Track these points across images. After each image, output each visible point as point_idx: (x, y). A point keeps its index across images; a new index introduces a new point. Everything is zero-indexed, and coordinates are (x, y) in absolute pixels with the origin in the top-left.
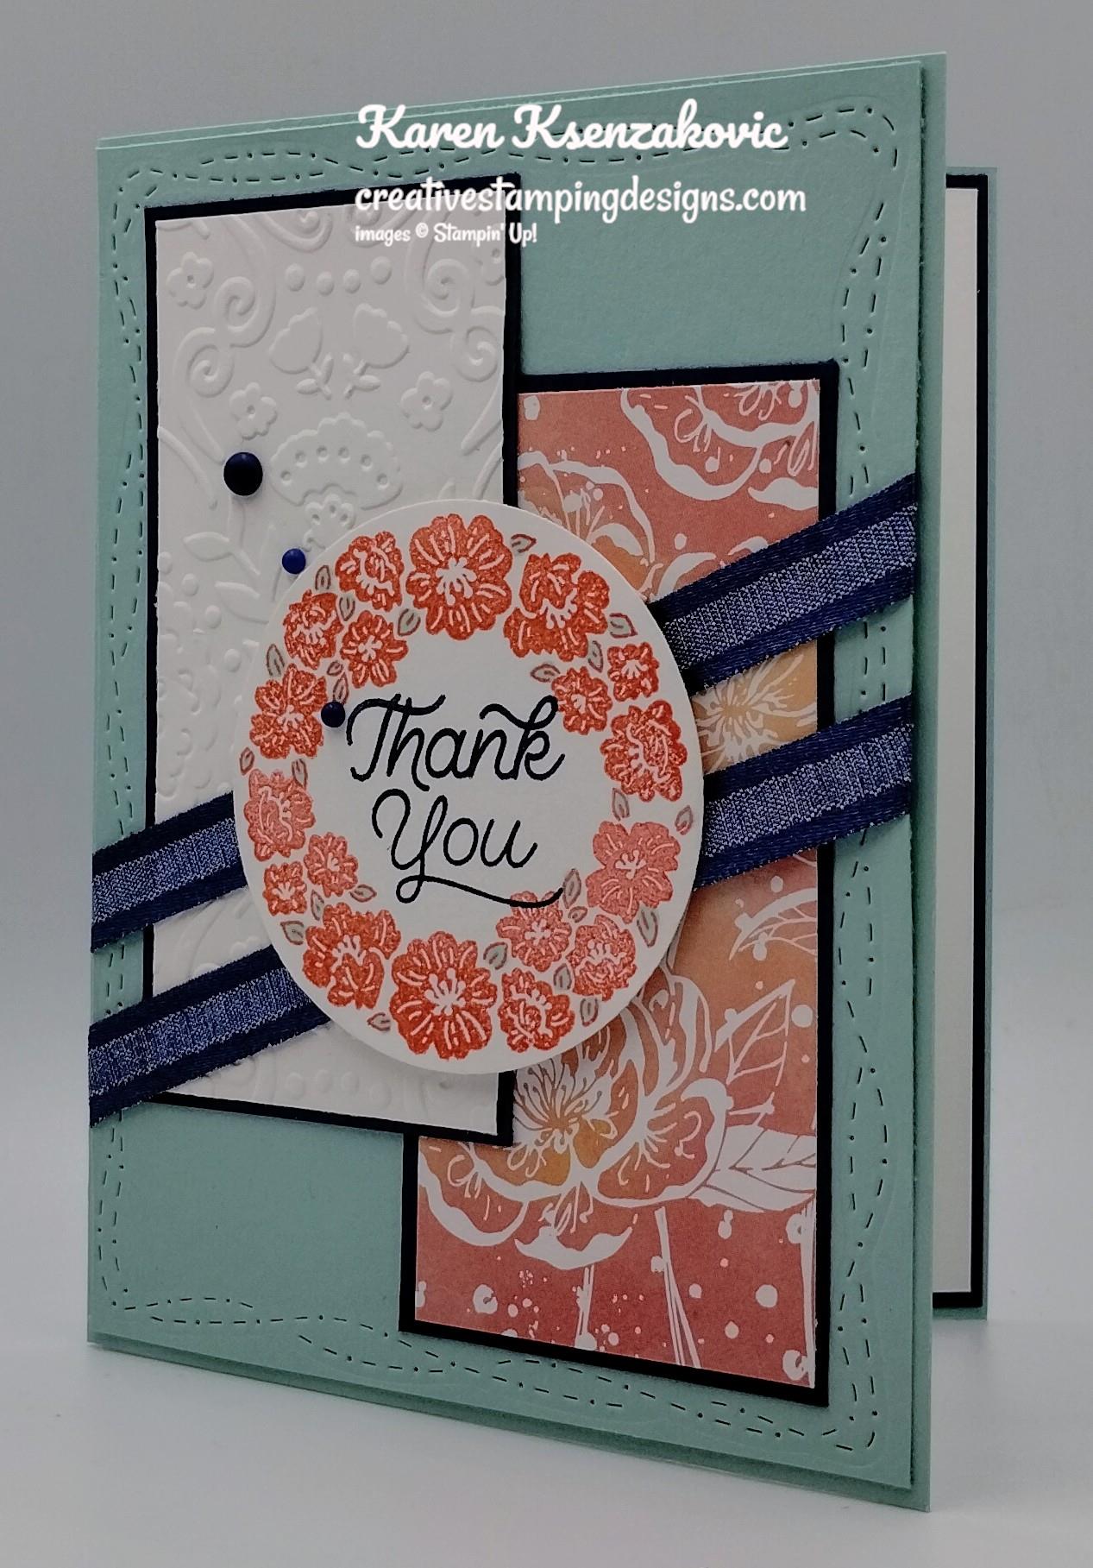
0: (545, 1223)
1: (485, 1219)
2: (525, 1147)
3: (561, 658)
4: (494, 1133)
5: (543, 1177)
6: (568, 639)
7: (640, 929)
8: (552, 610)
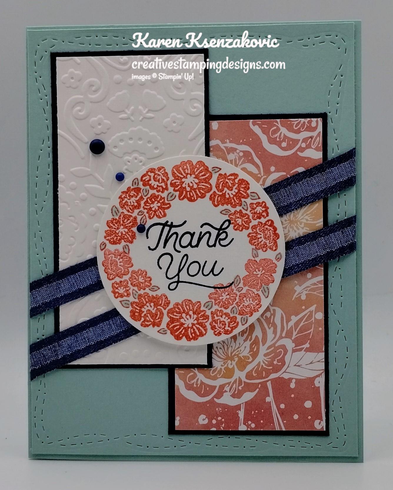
0: (225, 391)
1: (202, 393)
2: (217, 368)
3: (232, 207)
4: (206, 364)
5: (224, 376)
6: (235, 201)
7: (263, 293)
8: (228, 191)
